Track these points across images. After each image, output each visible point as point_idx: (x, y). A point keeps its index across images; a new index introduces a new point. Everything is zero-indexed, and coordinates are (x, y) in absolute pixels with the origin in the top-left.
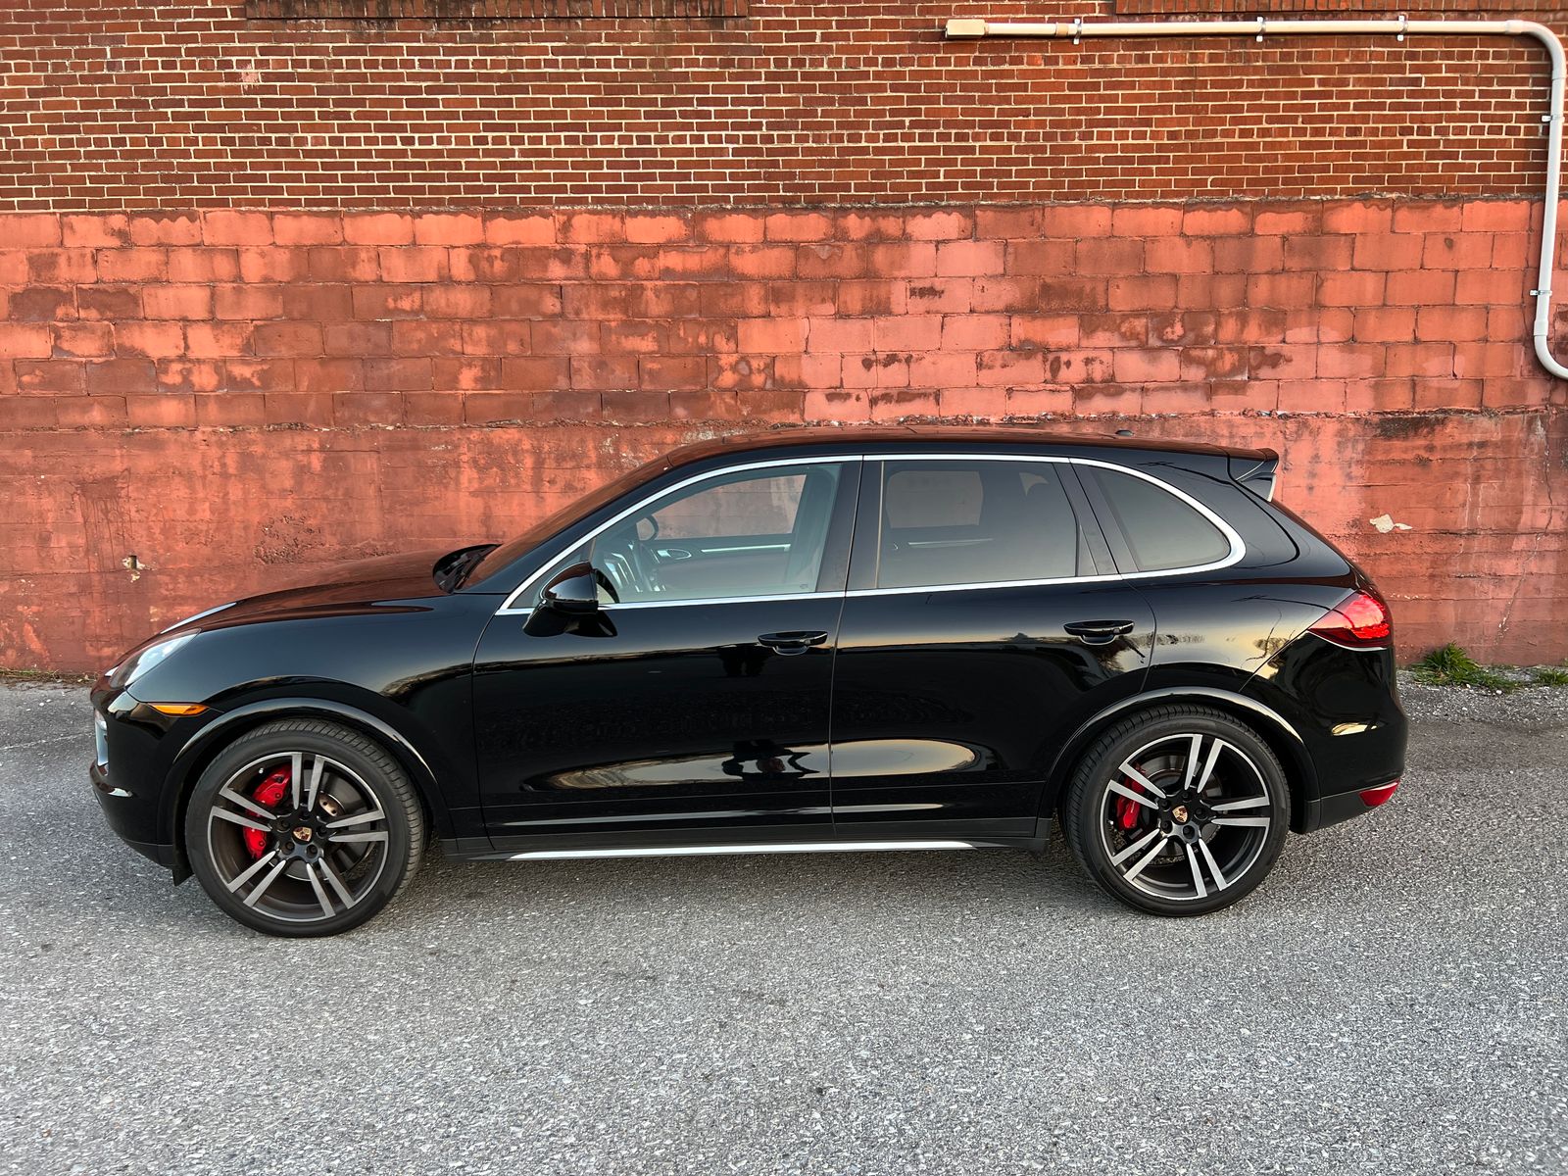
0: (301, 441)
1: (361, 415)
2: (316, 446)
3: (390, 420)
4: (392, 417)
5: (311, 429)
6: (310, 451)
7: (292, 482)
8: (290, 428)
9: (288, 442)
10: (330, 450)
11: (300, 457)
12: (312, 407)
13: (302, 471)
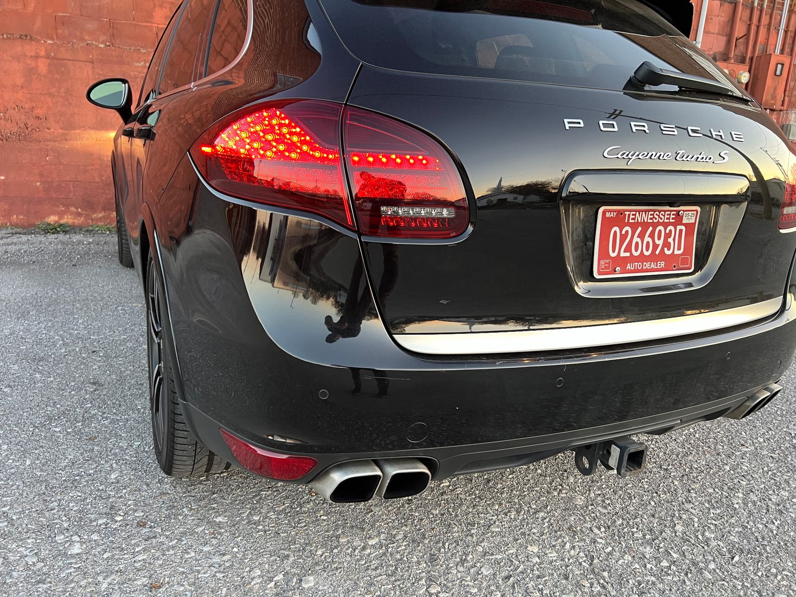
0: (30, 49)
1: (78, 34)
2: (43, 53)
3: (101, 40)
4: (102, 38)
5: (39, 41)
6: (37, 57)
7: (23, 80)
8: (21, 37)
9: (19, 48)
10: (54, 58)
11: (29, 61)
12: (38, 24)
13: (30, 72)
